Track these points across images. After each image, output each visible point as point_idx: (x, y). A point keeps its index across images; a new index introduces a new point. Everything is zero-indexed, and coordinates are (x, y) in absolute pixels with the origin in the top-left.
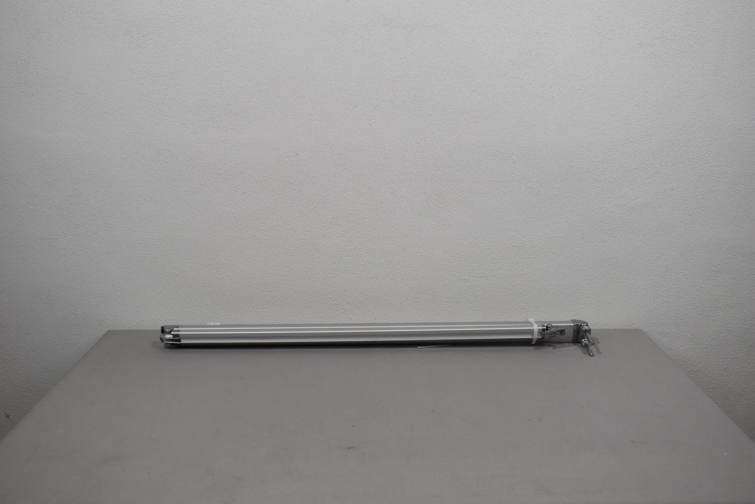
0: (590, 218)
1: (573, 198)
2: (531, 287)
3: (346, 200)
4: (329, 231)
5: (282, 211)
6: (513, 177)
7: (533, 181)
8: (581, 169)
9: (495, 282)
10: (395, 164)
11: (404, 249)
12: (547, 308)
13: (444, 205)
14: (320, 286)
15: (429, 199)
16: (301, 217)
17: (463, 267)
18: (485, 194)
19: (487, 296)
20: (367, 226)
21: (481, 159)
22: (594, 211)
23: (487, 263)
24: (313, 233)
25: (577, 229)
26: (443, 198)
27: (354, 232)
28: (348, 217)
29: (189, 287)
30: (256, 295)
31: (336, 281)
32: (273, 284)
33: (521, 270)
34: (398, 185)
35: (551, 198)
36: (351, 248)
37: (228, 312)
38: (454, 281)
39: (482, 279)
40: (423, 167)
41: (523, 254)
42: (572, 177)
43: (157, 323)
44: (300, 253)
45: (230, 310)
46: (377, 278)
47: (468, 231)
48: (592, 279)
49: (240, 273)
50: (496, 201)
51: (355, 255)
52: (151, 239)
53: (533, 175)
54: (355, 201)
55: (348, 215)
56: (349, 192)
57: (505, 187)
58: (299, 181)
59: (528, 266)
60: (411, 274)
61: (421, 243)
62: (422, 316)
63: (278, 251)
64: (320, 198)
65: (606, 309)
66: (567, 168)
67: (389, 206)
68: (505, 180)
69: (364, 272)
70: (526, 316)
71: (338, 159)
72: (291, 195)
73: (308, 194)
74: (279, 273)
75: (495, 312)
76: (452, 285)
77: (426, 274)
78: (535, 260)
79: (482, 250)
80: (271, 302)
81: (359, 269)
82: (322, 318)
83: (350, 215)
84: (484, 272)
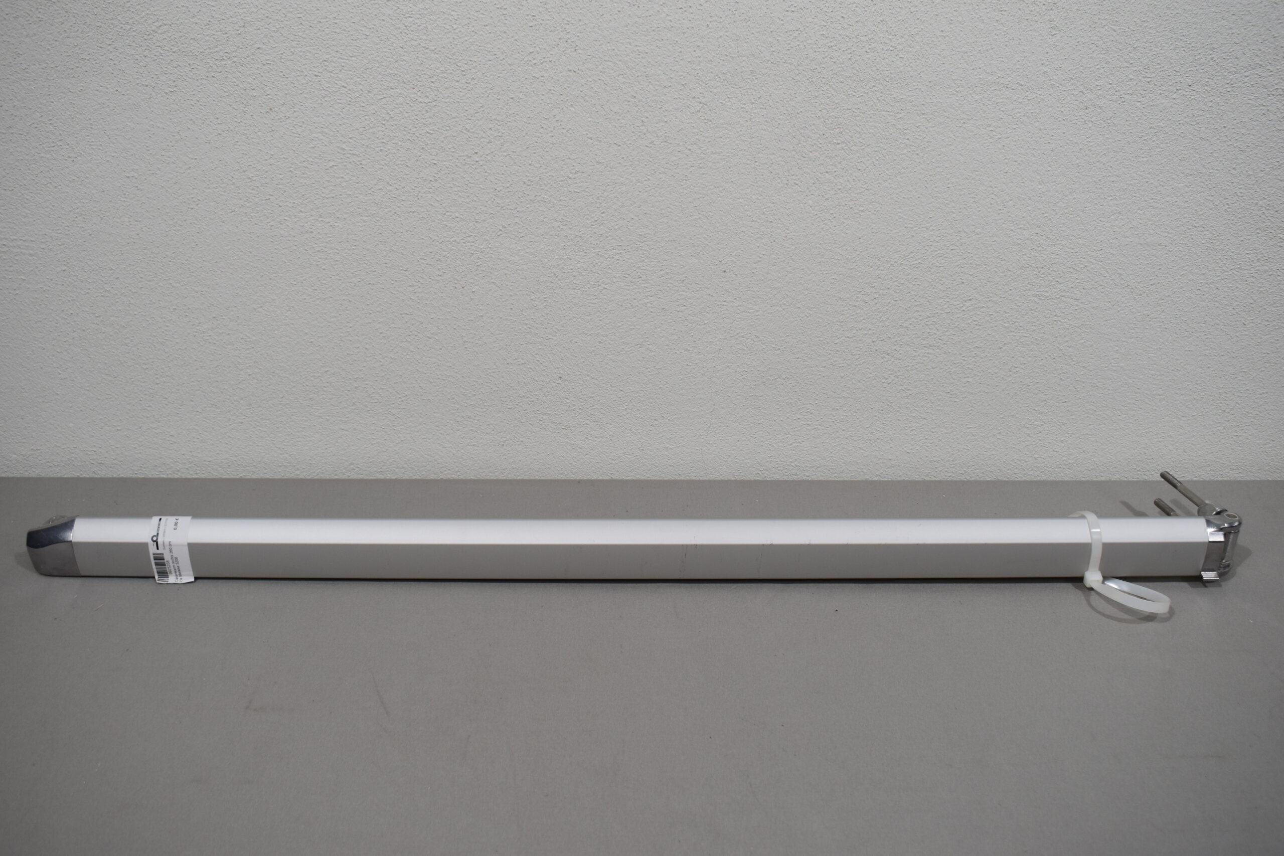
0: (1239, 194)
1: (1202, 139)
2: (1055, 372)
3: (564, 131)
4: (517, 220)
5: (382, 162)
6: (1045, 73)
7: (1099, 88)
8: (1236, 58)
9: (964, 360)
10: (708, 25)
11: (725, 271)
12: (1090, 425)
13: (843, 149)
14: (495, 367)
15: (802, 131)
16: (436, 180)
17: (885, 319)
18: (962, 122)
19: (940, 395)
20: (622, 206)
21: (960, 19)
22: (1252, 177)
23: (947, 311)
24: (471, 224)
25: (1197, 225)
26: (842, 130)
27: (588, 222)
28: (570, 181)
29: (145, 367)
30: (325, 389)
31: (537, 354)
32: (368, 359)
33: (1035, 328)
34: (715, 91)
35: (1143, 138)
36: (579, 265)
37: (254, 430)
38: (857, 357)
39: (930, 351)
40: (792, 37)
41: (1047, 289)
42: (1210, 80)
43: (73, 455)
44: (439, 278)
45: (258, 426)
46: (650, 346)
47: (906, 223)
48: (1215, 355)
49: (276, 332)
50: (991, 141)
51: (589, 286)
52: (24, 241)
53: (1102, 71)
54: (590, 135)
55: (570, 176)
56: (572, 109)
57: (1021, 103)
58: (426, 77)
59: (1055, 318)
60: (743, 337)
61: (773, 256)
62: (766, 442)
63: (375, 273)
64: (491, 126)
65: (1236, 429)
66: (1200, 51)
67: (687, 151)
68: (1022, 83)
69: (613, 330)
70: (1034, 443)
71: (541, 9)
72: (407, 115)
73: (454, 115)
74: (381, 333)
75: (955, 433)
76: (849, 365)
77: (781, 337)
78: (1076, 303)
79: (938, 275)
80: (366, 406)
81: (601, 323)
82: (503, 445)
83: (576, 175)
84: (938, 333)
